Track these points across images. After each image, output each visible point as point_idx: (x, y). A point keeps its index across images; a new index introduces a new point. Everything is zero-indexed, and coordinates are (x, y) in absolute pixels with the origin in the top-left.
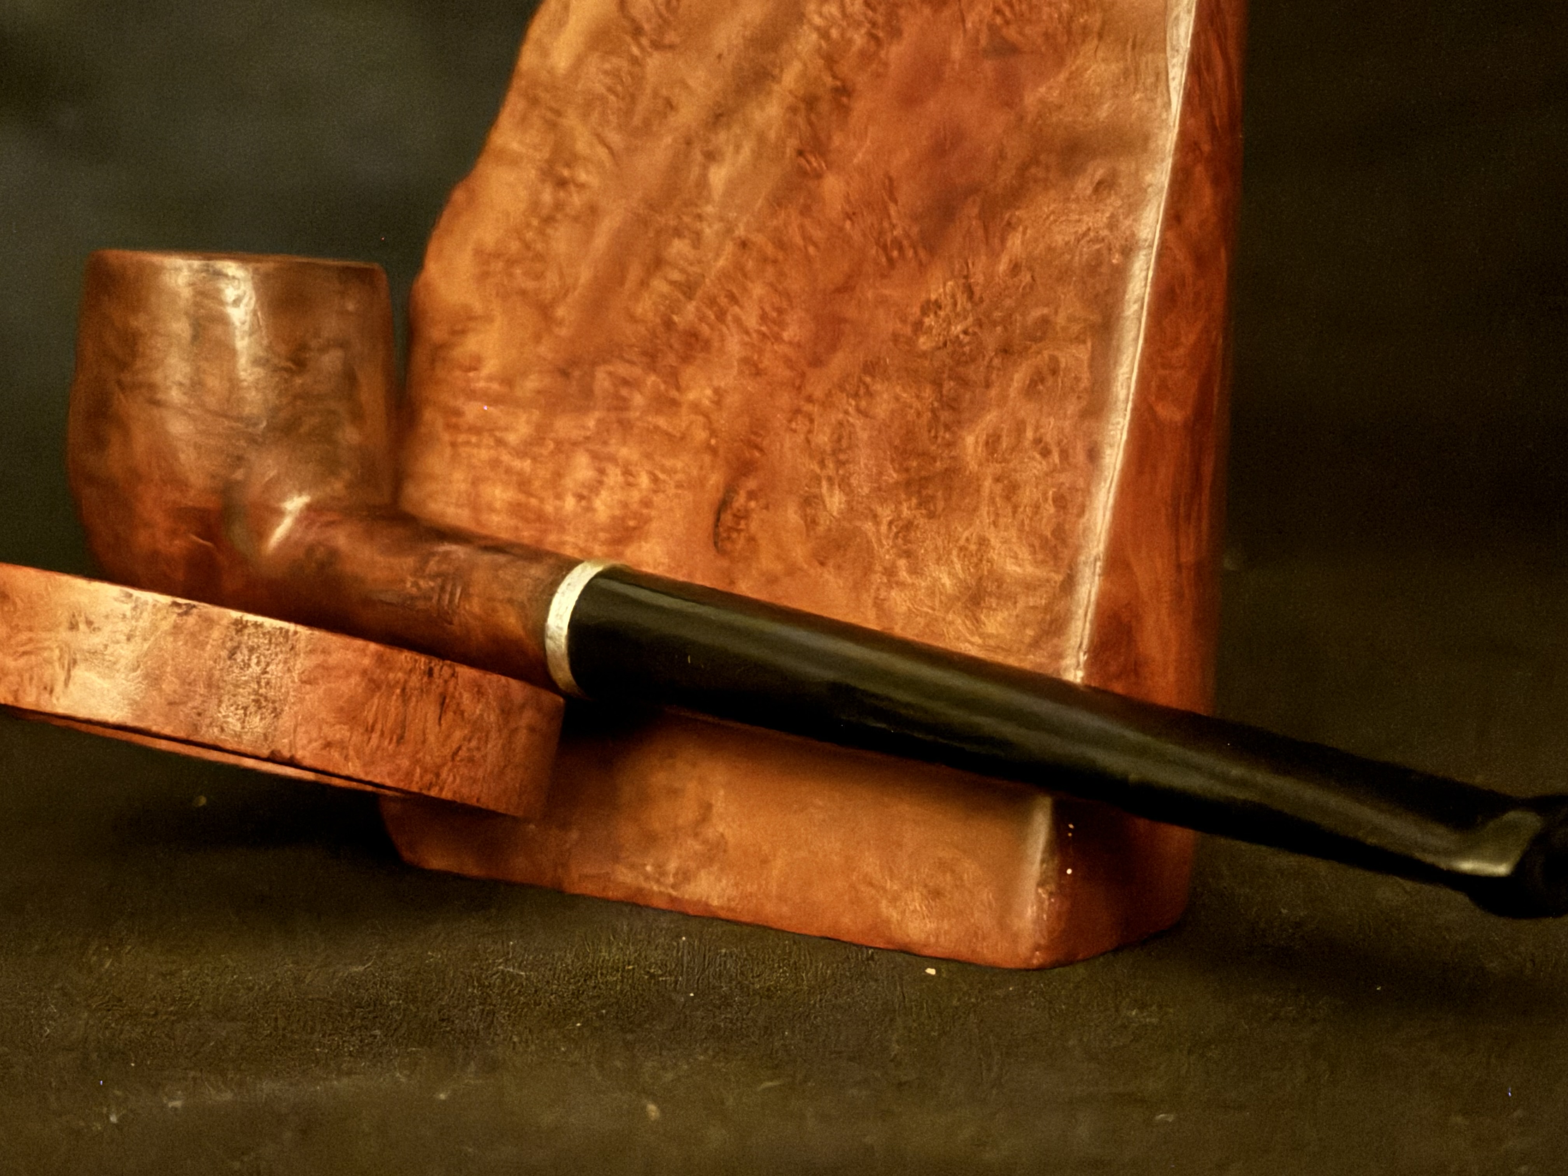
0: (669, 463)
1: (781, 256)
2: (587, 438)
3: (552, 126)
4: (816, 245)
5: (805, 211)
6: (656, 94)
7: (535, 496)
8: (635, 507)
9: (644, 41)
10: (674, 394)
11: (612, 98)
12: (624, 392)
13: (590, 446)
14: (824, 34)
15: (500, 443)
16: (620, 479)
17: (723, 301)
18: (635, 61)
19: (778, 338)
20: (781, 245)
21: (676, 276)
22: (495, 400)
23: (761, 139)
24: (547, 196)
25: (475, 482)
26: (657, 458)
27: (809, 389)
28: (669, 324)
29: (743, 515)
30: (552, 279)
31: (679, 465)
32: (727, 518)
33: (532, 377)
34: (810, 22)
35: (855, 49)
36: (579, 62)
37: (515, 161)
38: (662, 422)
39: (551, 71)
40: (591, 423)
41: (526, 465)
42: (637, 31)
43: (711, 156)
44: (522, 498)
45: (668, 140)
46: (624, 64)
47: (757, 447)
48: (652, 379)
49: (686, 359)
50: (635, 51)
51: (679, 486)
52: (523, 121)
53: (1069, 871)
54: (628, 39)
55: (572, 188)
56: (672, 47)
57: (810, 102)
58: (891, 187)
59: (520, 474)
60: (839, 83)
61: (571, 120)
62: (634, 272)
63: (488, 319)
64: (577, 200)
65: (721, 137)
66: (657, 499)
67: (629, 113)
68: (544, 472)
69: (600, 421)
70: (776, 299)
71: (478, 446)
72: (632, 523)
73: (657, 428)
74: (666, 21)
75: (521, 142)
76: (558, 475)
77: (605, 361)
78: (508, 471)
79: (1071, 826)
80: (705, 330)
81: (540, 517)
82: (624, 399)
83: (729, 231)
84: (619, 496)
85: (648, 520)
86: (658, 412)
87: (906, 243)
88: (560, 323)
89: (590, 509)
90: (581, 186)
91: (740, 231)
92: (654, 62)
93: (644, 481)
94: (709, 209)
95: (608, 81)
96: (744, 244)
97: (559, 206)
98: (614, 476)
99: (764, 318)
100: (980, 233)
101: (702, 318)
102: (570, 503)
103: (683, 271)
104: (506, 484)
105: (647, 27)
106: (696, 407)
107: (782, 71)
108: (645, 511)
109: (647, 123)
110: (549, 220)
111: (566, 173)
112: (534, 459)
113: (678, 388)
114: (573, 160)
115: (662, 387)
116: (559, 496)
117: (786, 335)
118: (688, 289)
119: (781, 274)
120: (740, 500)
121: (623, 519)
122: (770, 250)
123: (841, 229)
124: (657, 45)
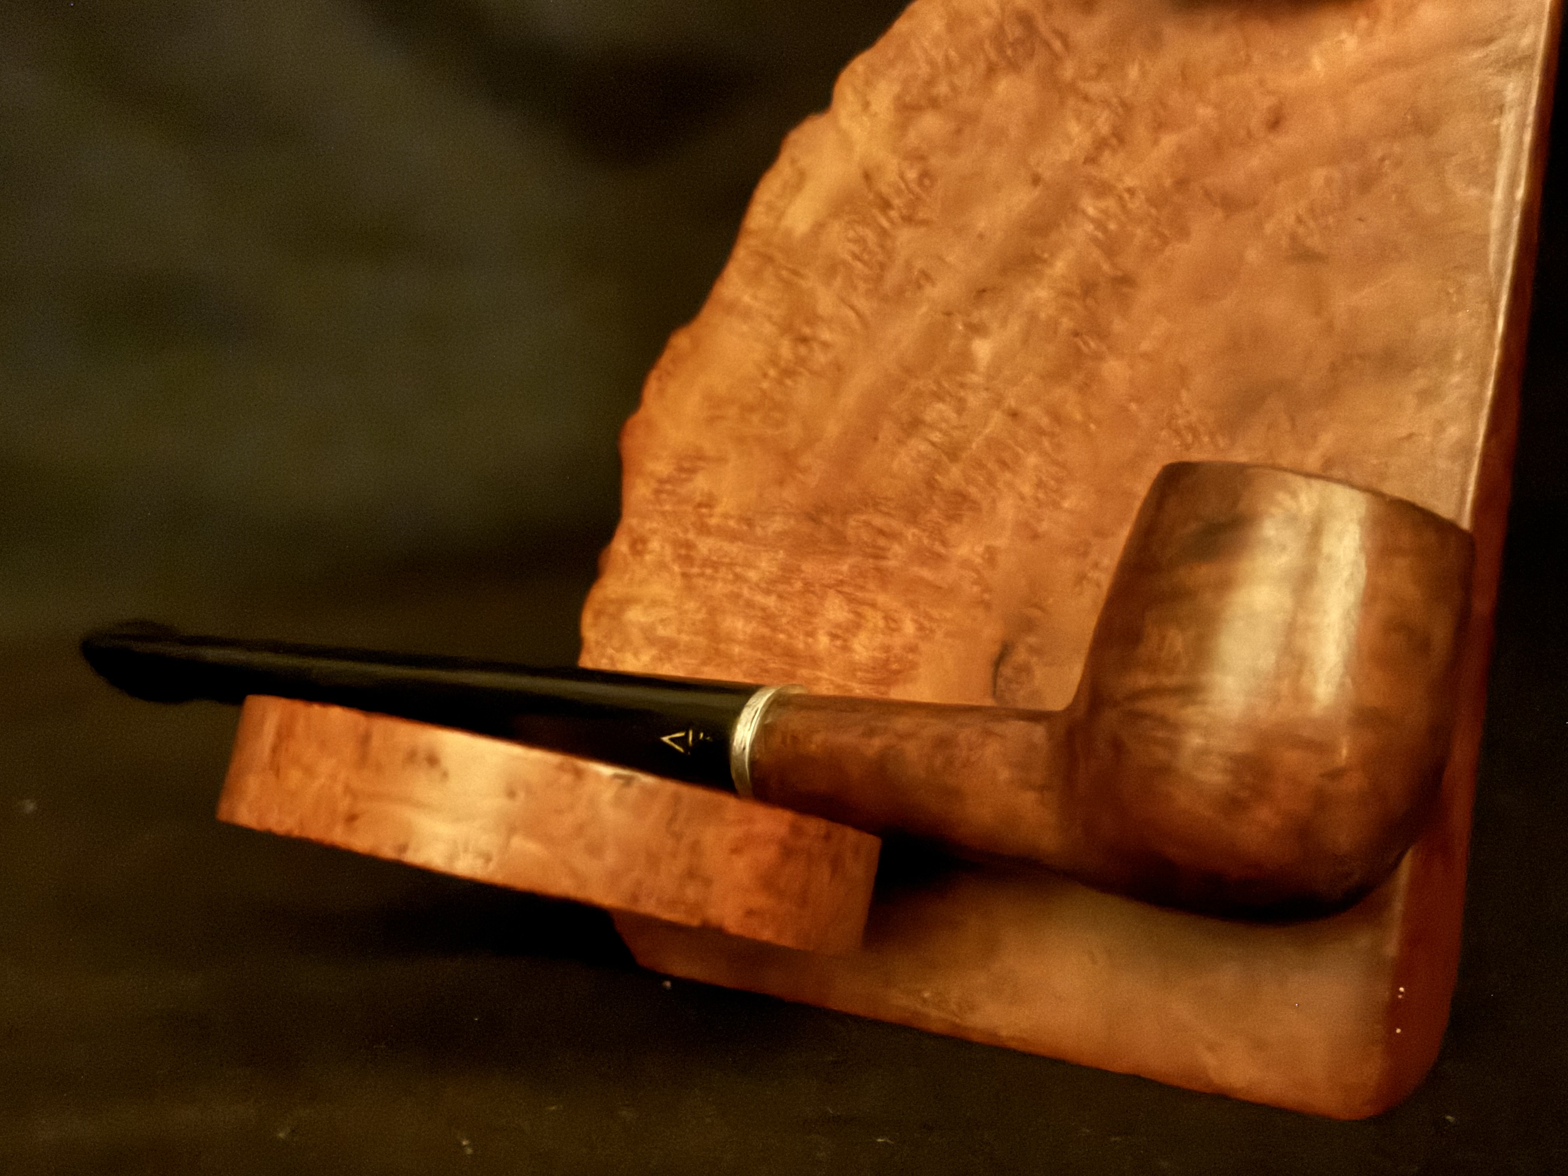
0: (935, 613)
1: (1057, 430)
2: (842, 582)
3: (788, 285)
4: (1098, 423)
5: (1084, 388)
6: (908, 266)
7: (782, 631)
8: (897, 651)
9: (893, 214)
10: (938, 547)
11: (859, 265)
12: (882, 542)
13: (846, 589)
14: (1100, 225)
15: (739, 578)
16: (881, 623)
17: (992, 465)
18: (883, 233)
19: (1056, 505)
20: (1057, 417)
21: (936, 437)
22: (733, 537)
23: (1032, 317)
24: (786, 349)
25: (713, 612)
26: (922, 607)
27: (1093, 556)
28: (931, 484)
29: (1025, 669)
30: (794, 430)
31: (948, 615)
32: (1007, 671)
33: (778, 518)
34: (1084, 213)
35: (1136, 241)
36: (819, 227)
37: (746, 314)
38: (926, 573)
39: (788, 233)
40: (845, 568)
41: (771, 602)
42: (886, 205)
43: (977, 330)
44: (766, 632)
45: (924, 309)
46: (870, 236)
47: (1037, 606)
48: (911, 533)
49: (954, 517)
50: (885, 223)
51: (948, 634)
52: (755, 278)
53: (1398, 1031)
54: (876, 212)
55: (816, 346)
56: (925, 223)
57: (1088, 288)
58: (1183, 374)
59: (764, 609)
60: (1120, 274)
61: (811, 282)
62: (888, 431)
63: (721, 460)
64: (821, 358)
65: (984, 314)
66: (924, 647)
67: (879, 279)
68: (790, 610)
69: (852, 567)
70: (1054, 469)
71: (712, 578)
72: (895, 666)
73: (922, 580)
74: (918, 198)
75: (755, 297)
76: (810, 613)
77: (857, 511)
78: (750, 604)
79: (1402, 989)
80: (973, 491)
81: (789, 653)
82: (883, 549)
83: (997, 402)
84: (880, 639)
85: (914, 665)
86: (923, 564)
87: (1202, 429)
88: (804, 470)
89: (846, 648)
90: (826, 345)
91: (1011, 402)
92: (905, 236)
93: (909, 628)
94: (975, 379)
95: (856, 249)
96: (1014, 415)
97: (802, 361)
98: (875, 619)
99: (1040, 485)
100: (1287, 426)
101: (969, 481)
102: (823, 641)
103: (945, 433)
104: (748, 618)
105: (897, 202)
106: (965, 564)
107: (1052, 255)
108: (910, 656)
109: (900, 291)
110: (788, 373)
111: (807, 331)
112: (780, 597)
113: (944, 543)
114: (813, 319)
115: (926, 541)
116: (811, 634)
117: (1066, 504)
118: (953, 452)
119: (1058, 447)
120: (1021, 656)
121: (887, 661)
122: (1045, 421)
123: (1126, 409)
124: (909, 220)
